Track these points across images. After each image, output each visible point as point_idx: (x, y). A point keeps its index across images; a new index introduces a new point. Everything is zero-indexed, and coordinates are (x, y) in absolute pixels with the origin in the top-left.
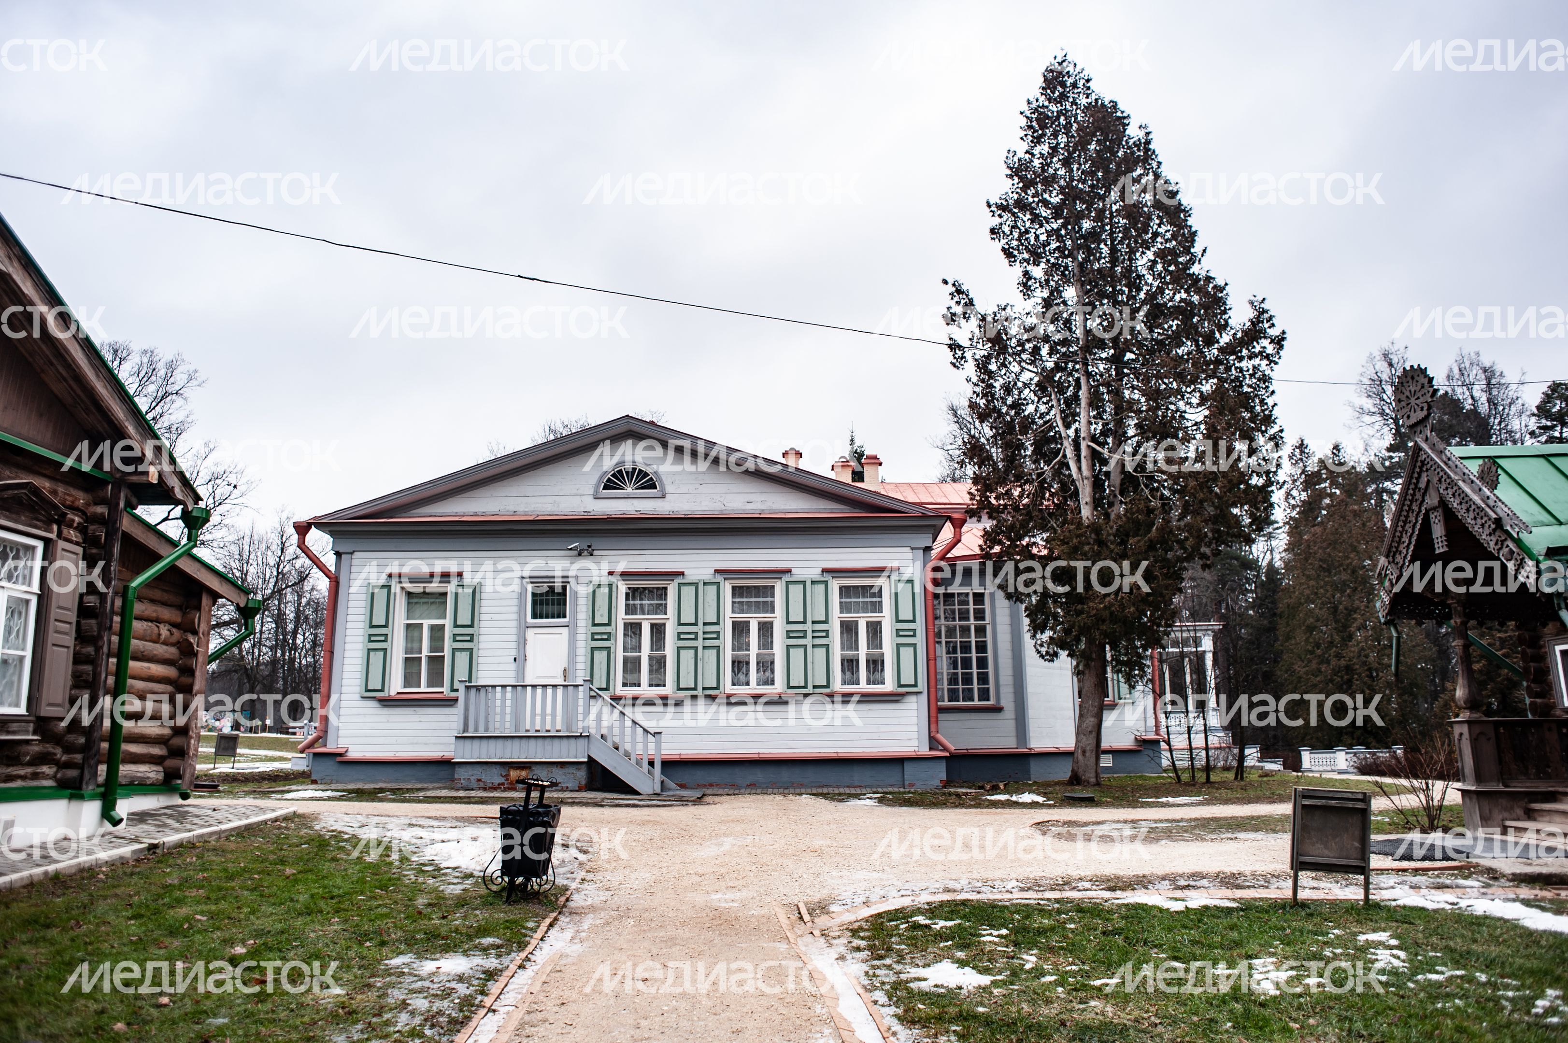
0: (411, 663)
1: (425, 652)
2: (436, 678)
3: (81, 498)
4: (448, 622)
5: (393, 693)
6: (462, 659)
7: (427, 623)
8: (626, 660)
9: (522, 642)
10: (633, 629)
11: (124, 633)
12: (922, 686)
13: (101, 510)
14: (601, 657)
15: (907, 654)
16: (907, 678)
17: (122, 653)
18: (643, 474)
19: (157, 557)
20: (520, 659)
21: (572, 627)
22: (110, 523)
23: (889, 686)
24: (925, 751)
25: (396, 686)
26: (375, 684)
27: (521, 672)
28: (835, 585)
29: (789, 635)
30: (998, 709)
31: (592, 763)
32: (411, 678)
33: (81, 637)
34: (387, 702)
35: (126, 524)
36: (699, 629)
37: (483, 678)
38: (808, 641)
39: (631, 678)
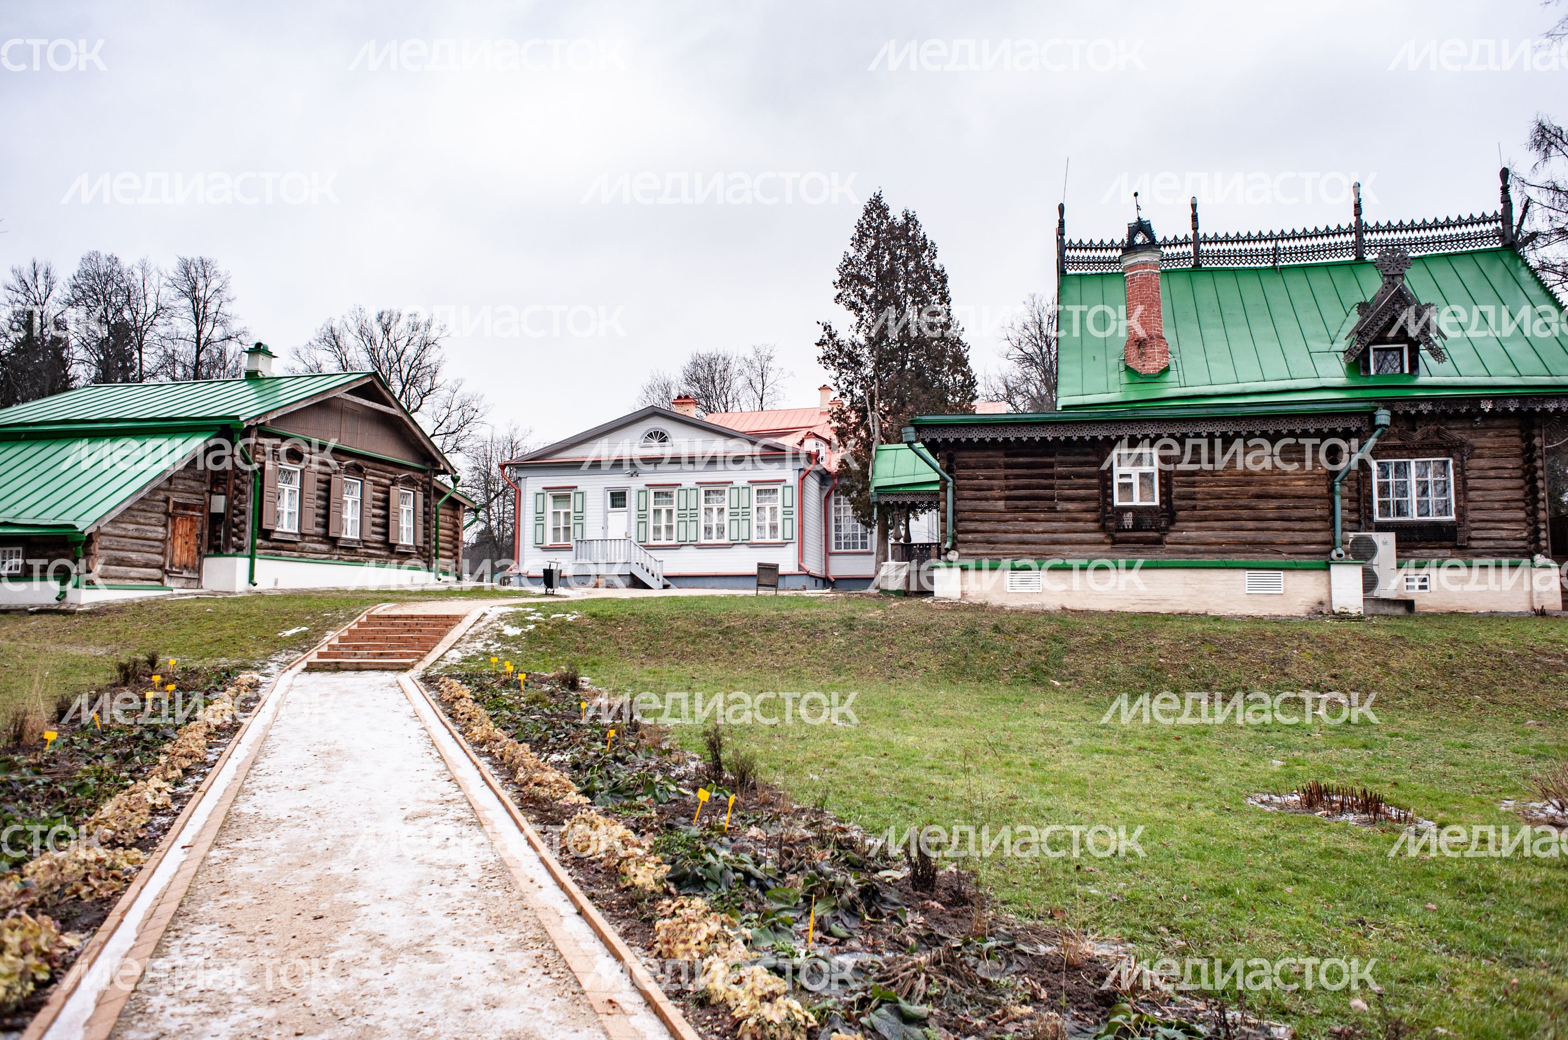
0: (556, 530)
1: (562, 525)
2: (567, 538)
3: (421, 476)
4: (571, 510)
5: (548, 545)
6: (578, 527)
7: (562, 511)
8: (654, 528)
9: (606, 519)
10: (657, 512)
11: (437, 520)
12: (796, 538)
13: (427, 479)
14: (642, 526)
15: (788, 523)
16: (788, 535)
17: (437, 527)
18: (662, 434)
19: (445, 494)
20: (605, 528)
21: (629, 512)
22: (430, 484)
23: (779, 539)
24: (796, 571)
25: (549, 541)
26: (539, 541)
27: (606, 533)
28: (755, 489)
29: (731, 514)
30: (871, 554)
31: (632, 575)
32: (556, 538)
33: (425, 522)
34: (545, 549)
35: (435, 484)
36: (688, 512)
37: (588, 537)
38: (740, 517)
39: (657, 536)
